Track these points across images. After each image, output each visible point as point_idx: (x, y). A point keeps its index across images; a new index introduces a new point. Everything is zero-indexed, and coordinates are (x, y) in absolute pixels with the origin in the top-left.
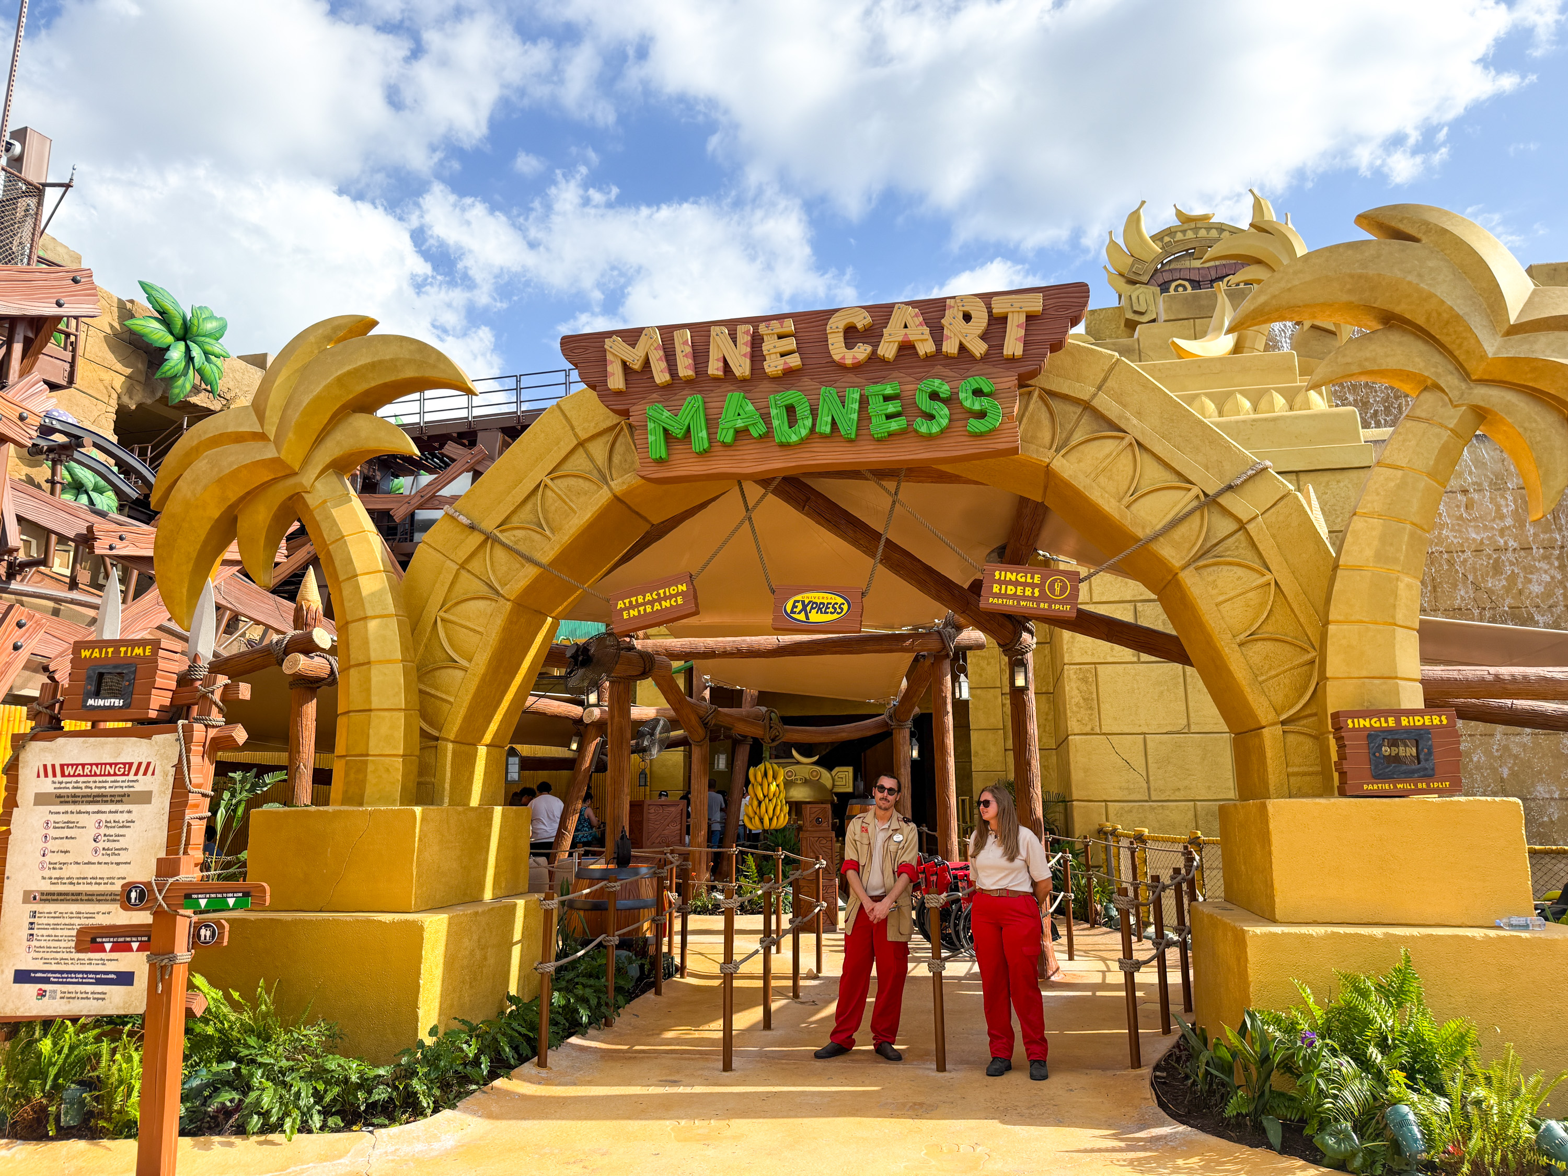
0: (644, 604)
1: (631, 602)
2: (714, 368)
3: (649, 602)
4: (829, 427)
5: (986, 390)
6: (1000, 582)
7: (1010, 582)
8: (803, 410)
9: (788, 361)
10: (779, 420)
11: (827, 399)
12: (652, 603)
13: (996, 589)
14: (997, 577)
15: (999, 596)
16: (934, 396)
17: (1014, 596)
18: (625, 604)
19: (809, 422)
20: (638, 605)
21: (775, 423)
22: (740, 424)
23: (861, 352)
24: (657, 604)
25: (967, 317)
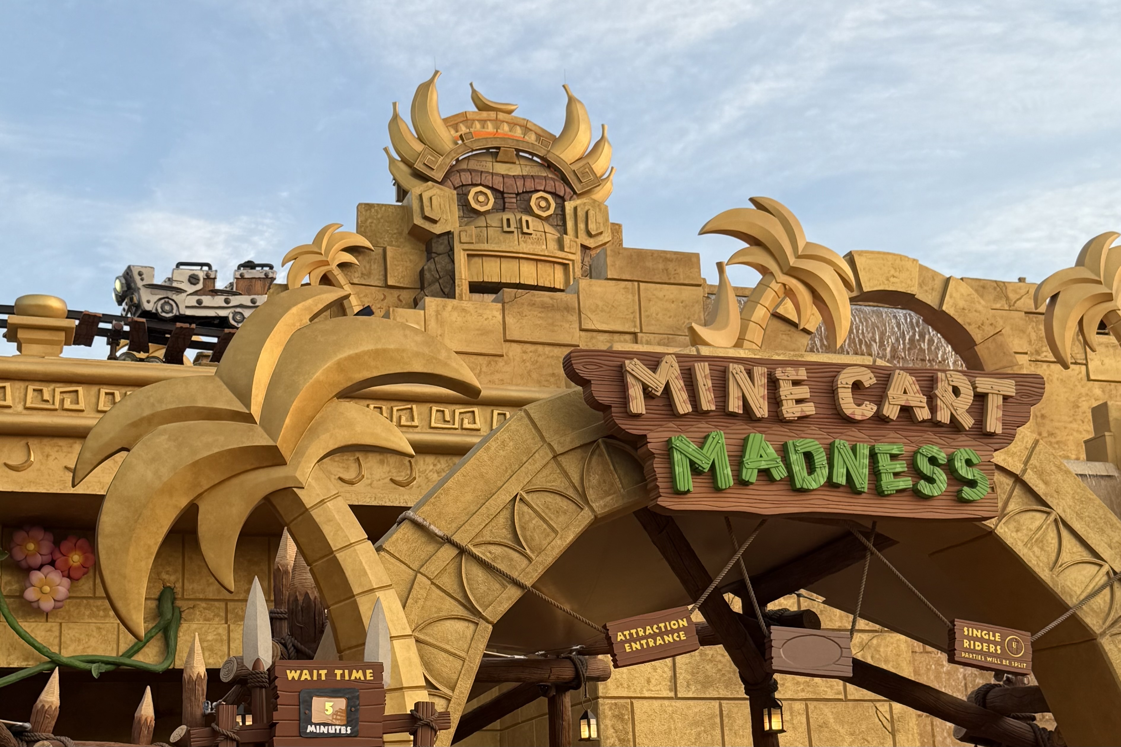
0: (646, 637)
1: (631, 635)
2: (735, 405)
3: (650, 636)
4: (845, 478)
5: (975, 461)
6: (970, 638)
7: (976, 639)
8: (820, 458)
9: (805, 409)
10: (799, 467)
11: (841, 451)
12: (654, 636)
13: (966, 644)
14: (966, 633)
15: (969, 651)
16: (933, 461)
17: (981, 652)
18: (625, 636)
19: (826, 472)
20: (639, 639)
21: (796, 468)
22: (764, 465)
23: (868, 410)
24: (658, 638)
25: (956, 391)
